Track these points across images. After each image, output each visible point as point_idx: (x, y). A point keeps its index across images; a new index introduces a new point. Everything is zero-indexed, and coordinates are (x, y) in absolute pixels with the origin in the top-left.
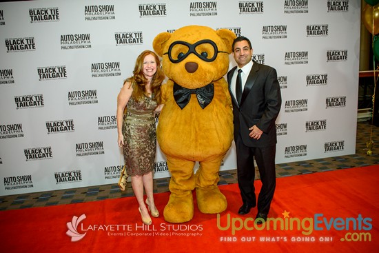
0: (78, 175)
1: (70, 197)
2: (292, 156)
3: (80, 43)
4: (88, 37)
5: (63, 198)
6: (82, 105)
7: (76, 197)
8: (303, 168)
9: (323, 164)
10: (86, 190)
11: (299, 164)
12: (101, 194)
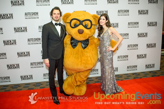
0: (31, 77)
1: (27, 87)
2: (130, 70)
3: (34, 16)
4: (37, 13)
5: (24, 87)
6: (34, 45)
7: (30, 87)
8: (136, 76)
9: (145, 74)
10: (35, 84)
11: (134, 74)
12: (42, 86)
